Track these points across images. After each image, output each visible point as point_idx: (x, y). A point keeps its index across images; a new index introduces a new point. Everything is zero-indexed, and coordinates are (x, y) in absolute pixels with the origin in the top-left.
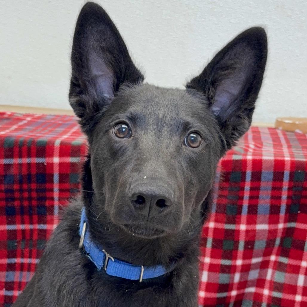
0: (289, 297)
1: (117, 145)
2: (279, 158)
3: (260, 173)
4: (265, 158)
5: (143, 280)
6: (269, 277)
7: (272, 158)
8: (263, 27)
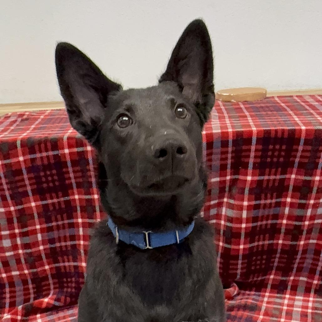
0: (237, 226)
1: (124, 133)
2: (224, 131)
3: (212, 143)
4: (214, 131)
5: (180, 241)
6: (223, 213)
7: (220, 131)
8: (200, 19)
